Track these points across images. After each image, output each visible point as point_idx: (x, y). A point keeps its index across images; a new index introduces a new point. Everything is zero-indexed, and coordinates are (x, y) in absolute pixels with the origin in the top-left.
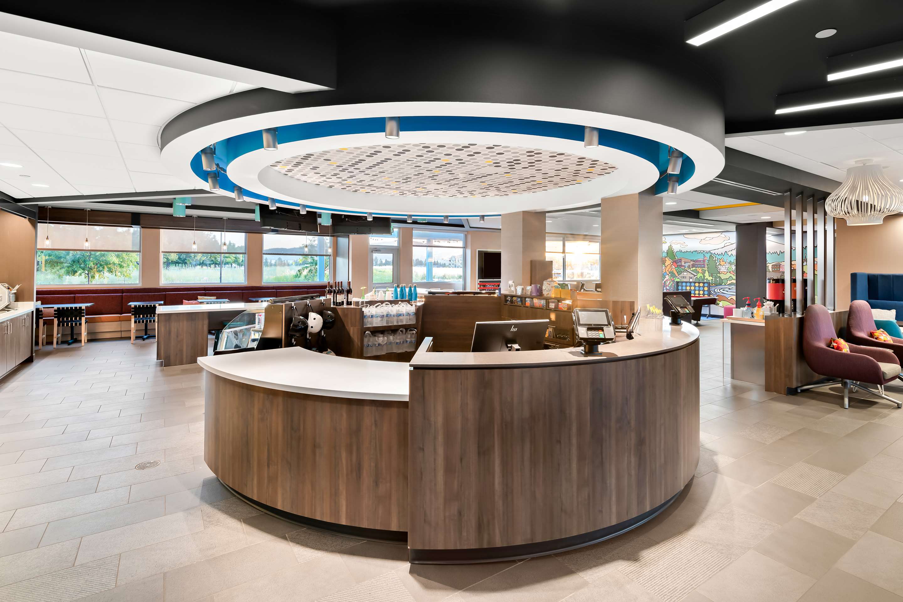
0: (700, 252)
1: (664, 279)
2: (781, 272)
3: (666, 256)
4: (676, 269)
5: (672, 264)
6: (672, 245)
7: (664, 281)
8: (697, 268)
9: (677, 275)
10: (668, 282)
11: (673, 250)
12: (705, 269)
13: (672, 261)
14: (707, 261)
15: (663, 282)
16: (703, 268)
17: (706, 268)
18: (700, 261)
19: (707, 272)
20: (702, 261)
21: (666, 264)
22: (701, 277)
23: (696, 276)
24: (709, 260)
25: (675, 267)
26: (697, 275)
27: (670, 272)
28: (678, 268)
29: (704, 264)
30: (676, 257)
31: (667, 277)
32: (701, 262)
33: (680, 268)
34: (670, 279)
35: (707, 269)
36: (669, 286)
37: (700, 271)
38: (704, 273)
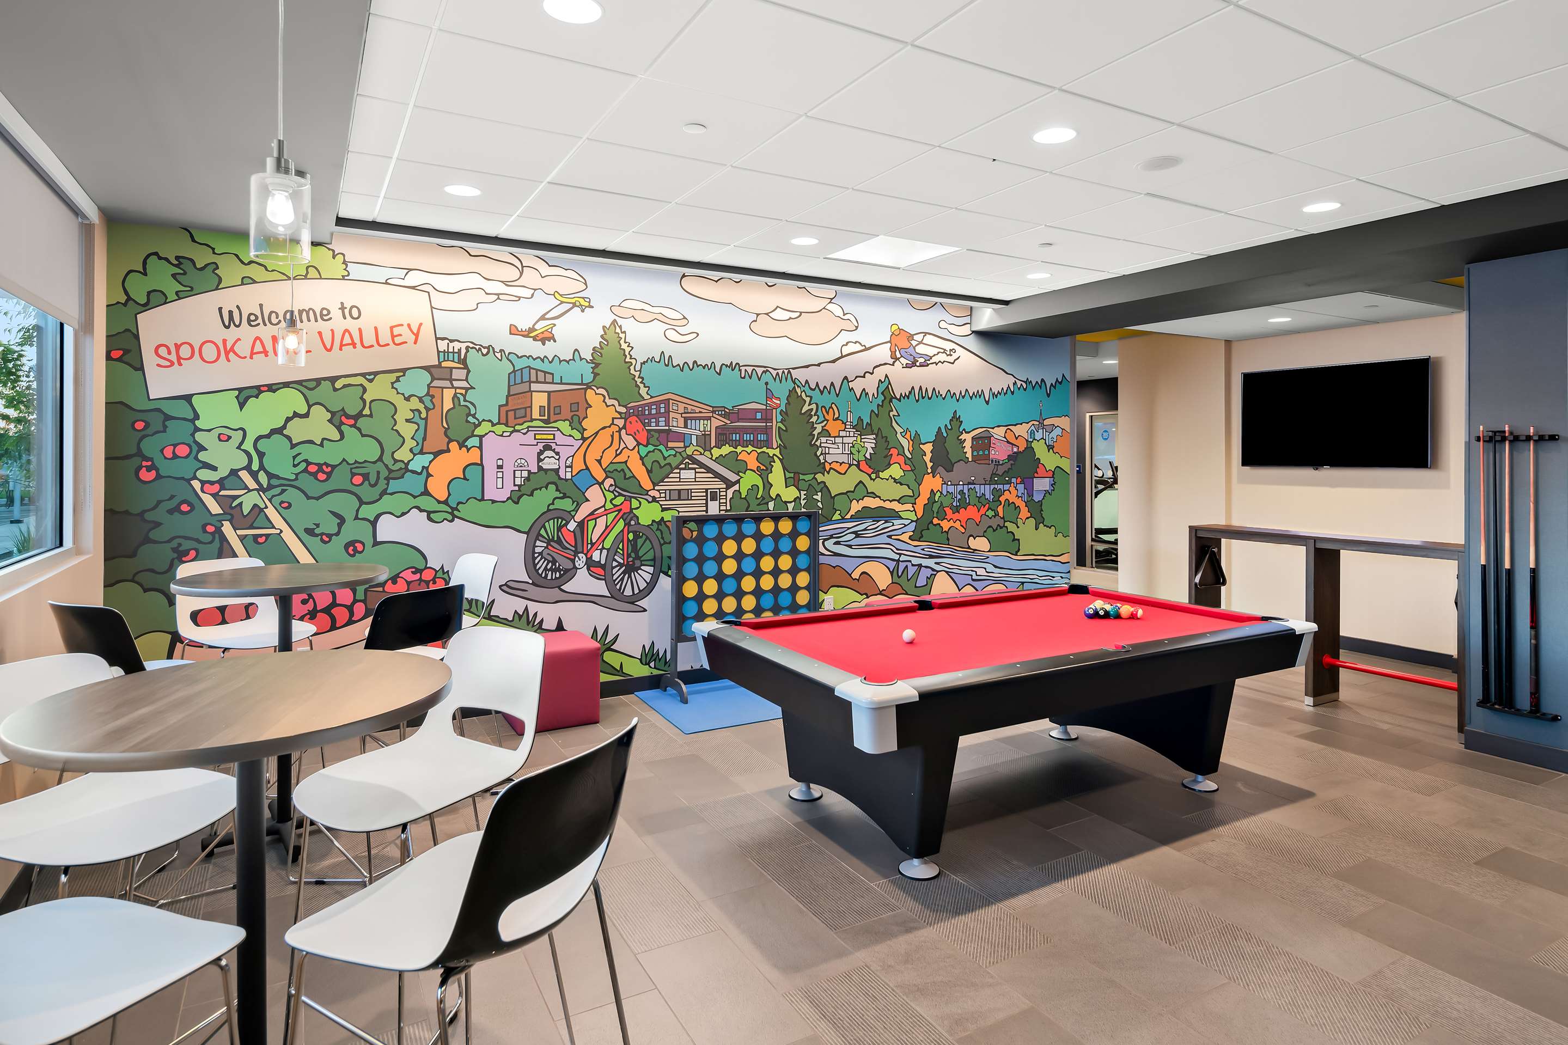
0: (750, 369)
1: (576, 510)
2: (992, 461)
3: (588, 378)
4: (644, 451)
5: (620, 423)
6: (627, 325)
7: (580, 516)
8: (739, 449)
9: (647, 484)
10: (602, 522)
11: (627, 350)
12: (771, 452)
13: (623, 410)
14: (779, 418)
15: (572, 526)
16: (764, 449)
17: (775, 446)
18: (750, 415)
19: (777, 466)
20: (759, 416)
21: (591, 425)
22: (755, 487)
23: (736, 487)
24: (786, 413)
25: (639, 444)
26: (738, 482)
27: (611, 468)
28: (651, 448)
29: (767, 431)
30: (643, 391)
31: (595, 498)
32: (755, 420)
33: (661, 447)
34: (609, 506)
35: (777, 452)
36: (608, 544)
37: (753, 463)
38: (764, 471)
